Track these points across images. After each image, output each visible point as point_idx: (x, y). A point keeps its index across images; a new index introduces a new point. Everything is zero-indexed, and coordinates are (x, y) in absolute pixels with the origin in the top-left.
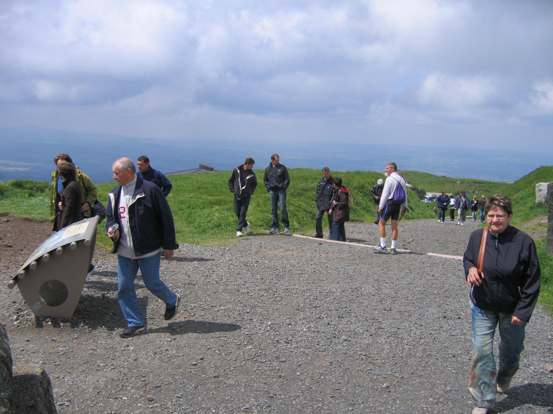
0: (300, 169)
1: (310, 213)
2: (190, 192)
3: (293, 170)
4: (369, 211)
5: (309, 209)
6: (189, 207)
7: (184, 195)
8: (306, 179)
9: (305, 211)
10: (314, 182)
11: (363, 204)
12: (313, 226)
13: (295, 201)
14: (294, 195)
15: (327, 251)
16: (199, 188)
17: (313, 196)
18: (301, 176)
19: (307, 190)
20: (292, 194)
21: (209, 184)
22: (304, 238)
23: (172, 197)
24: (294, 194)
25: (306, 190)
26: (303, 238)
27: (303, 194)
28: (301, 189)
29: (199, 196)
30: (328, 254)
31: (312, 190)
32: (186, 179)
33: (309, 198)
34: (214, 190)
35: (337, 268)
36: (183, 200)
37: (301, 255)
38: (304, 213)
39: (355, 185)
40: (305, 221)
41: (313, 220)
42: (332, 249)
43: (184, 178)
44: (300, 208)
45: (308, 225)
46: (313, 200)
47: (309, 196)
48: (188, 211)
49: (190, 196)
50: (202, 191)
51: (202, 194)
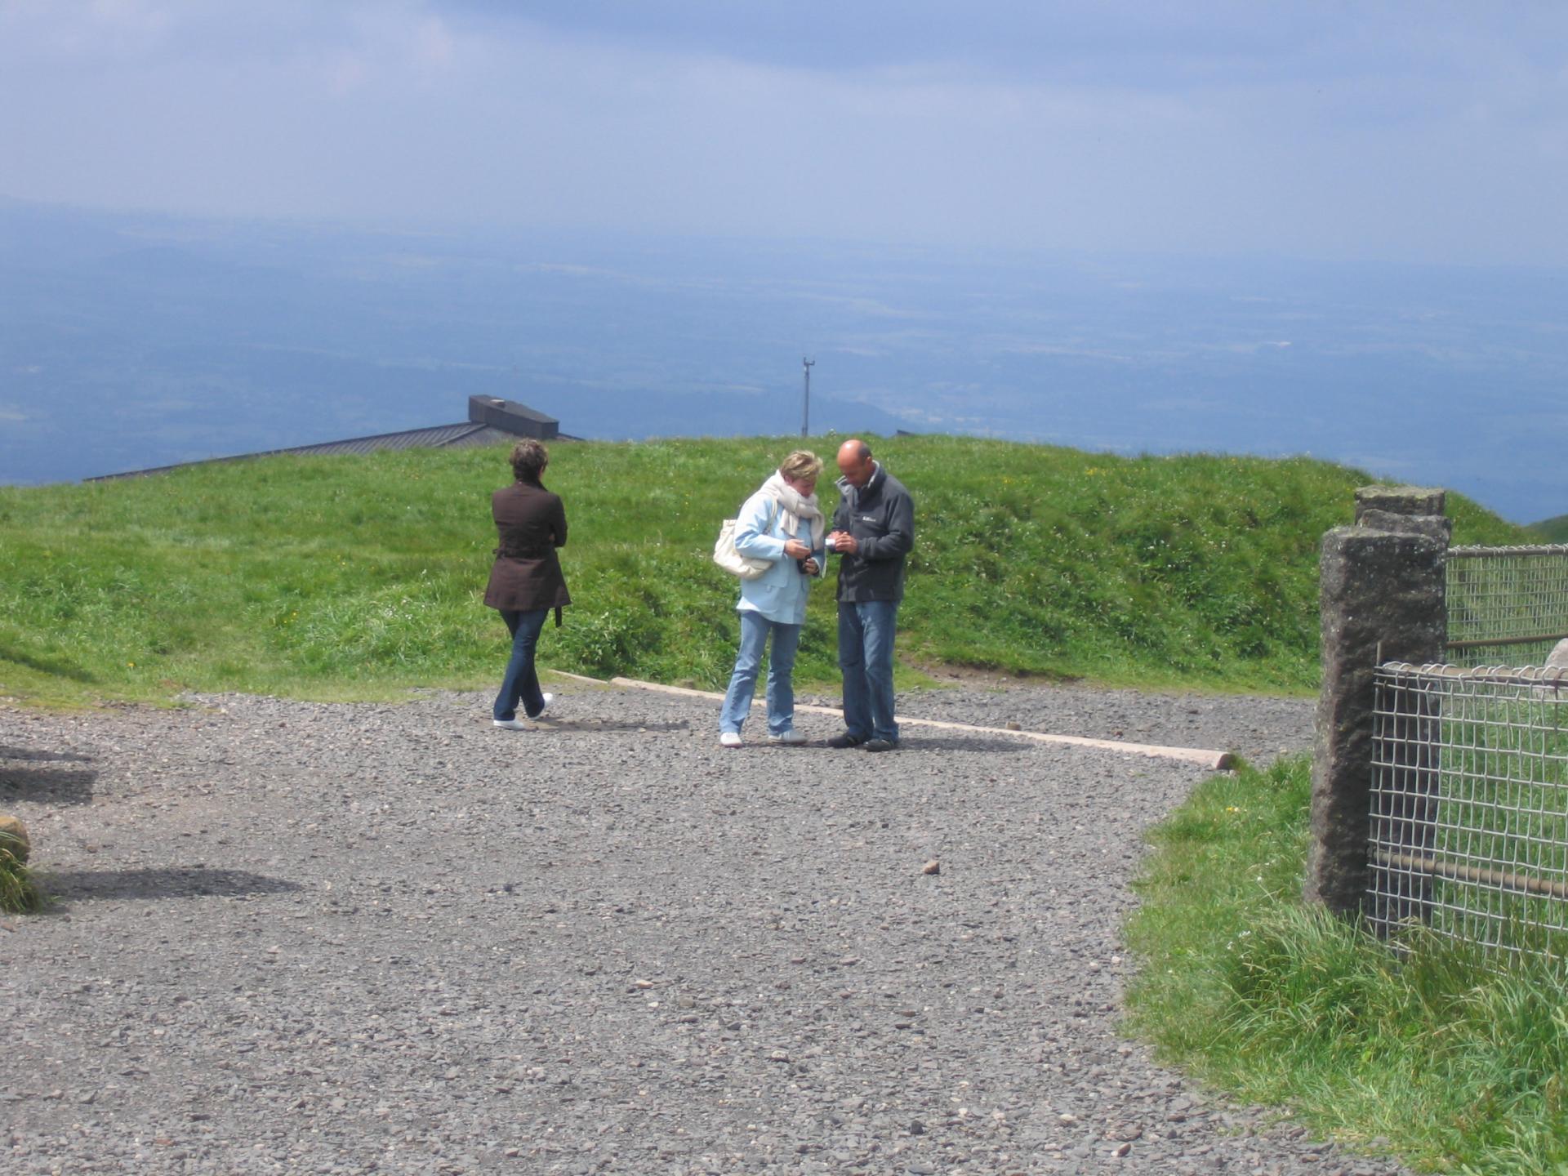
2: (309, 532)
4: (1144, 639)
6: (288, 589)
7: (280, 545)
11: (1120, 607)
16: (357, 519)
21: (409, 503)
23: (225, 551)
29: (347, 549)
32: (309, 479)
34: (422, 526)
36: (268, 562)
39: (1127, 519)
43: (301, 471)
48: (283, 603)
49: (306, 549)
50: (364, 530)
51: (360, 542)
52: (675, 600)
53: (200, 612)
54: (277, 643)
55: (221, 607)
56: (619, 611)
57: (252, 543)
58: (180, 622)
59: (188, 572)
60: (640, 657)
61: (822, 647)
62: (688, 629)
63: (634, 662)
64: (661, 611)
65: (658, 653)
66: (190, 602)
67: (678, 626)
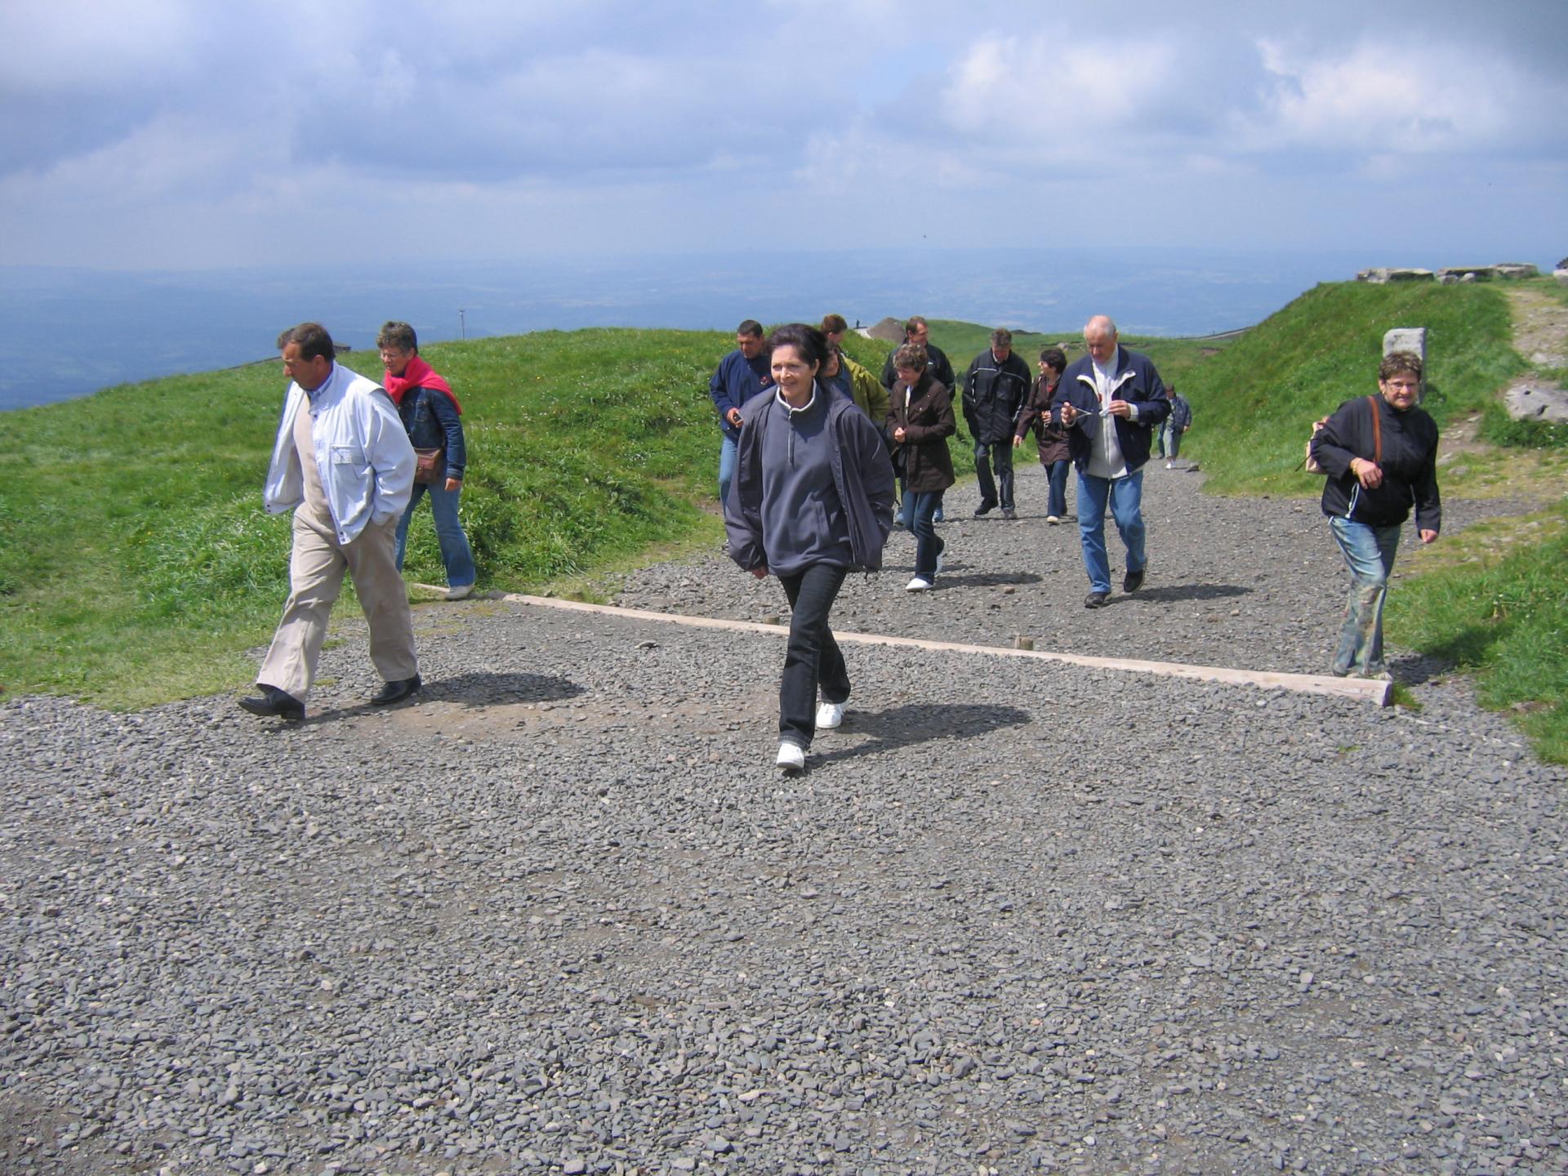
0: (593, 331)
1: (619, 490)
2: (183, 438)
3: (569, 335)
5: (612, 473)
6: (148, 503)
8: (607, 363)
9: (598, 483)
10: (633, 372)
12: (630, 540)
13: (557, 448)
14: (560, 425)
15: (680, 688)
17: (630, 424)
18: (592, 355)
19: (607, 402)
20: (557, 421)
22: (585, 615)
24: (562, 418)
25: (603, 403)
26: (579, 612)
27: (595, 418)
28: (587, 399)
29: (211, 451)
30: (684, 706)
31: (625, 400)
33: (615, 432)
35: (730, 807)
36: (139, 472)
37: (561, 722)
38: (595, 490)
40: (600, 523)
41: (628, 516)
42: (703, 672)
44: (580, 473)
45: (612, 541)
46: (630, 438)
47: (615, 422)
48: (142, 516)
49: (176, 455)
50: (228, 430)
51: (223, 442)
52: (516, 483)
53: (65, 532)
54: (131, 568)
55: (85, 525)
56: (470, 503)
57: (130, 453)
58: (41, 549)
59: (59, 491)
60: (498, 549)
61: (642, 507)
62: (535, 511)
63: (494, 556)
64: (506, 497)
65: (513, 540)
66: (57, 523)
67: (525, 509)
